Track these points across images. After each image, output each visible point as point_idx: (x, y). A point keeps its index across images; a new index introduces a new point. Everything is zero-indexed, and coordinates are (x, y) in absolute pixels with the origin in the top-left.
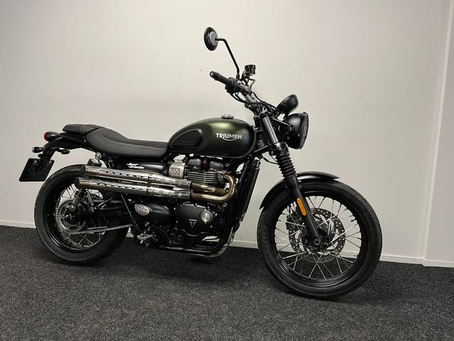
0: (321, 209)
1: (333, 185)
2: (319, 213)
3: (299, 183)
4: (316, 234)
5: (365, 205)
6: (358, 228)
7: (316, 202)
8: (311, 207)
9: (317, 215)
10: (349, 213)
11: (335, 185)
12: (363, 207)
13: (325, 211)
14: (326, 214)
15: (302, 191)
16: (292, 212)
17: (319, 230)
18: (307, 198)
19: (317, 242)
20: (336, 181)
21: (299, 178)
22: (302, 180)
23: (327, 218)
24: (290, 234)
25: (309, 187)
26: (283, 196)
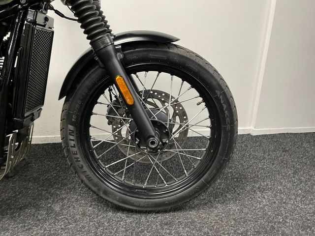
0: (154, 91)
1: (171, 50)
2: (153, 96)
3: (116, 51)
4: (151, 130)
5: (219, 79)
6: (206, 113)
7: (146, 80)
8: (141, 88)
9: (149, 100)
10: (194, 92)
11: (175, 51)
12: (215, 83)
13: (160, 93)
14: (162, 97)
15: (124, 63)
16: (114, 99)
17: (154, 123)
18: (133, 75)
19: (153, 143)
20: (175, 45)
21: (116, 43)
22: (123, 45)
23: (163, 103)
24: (114, 130)
25: (135, 57)
26: (94, 75)
